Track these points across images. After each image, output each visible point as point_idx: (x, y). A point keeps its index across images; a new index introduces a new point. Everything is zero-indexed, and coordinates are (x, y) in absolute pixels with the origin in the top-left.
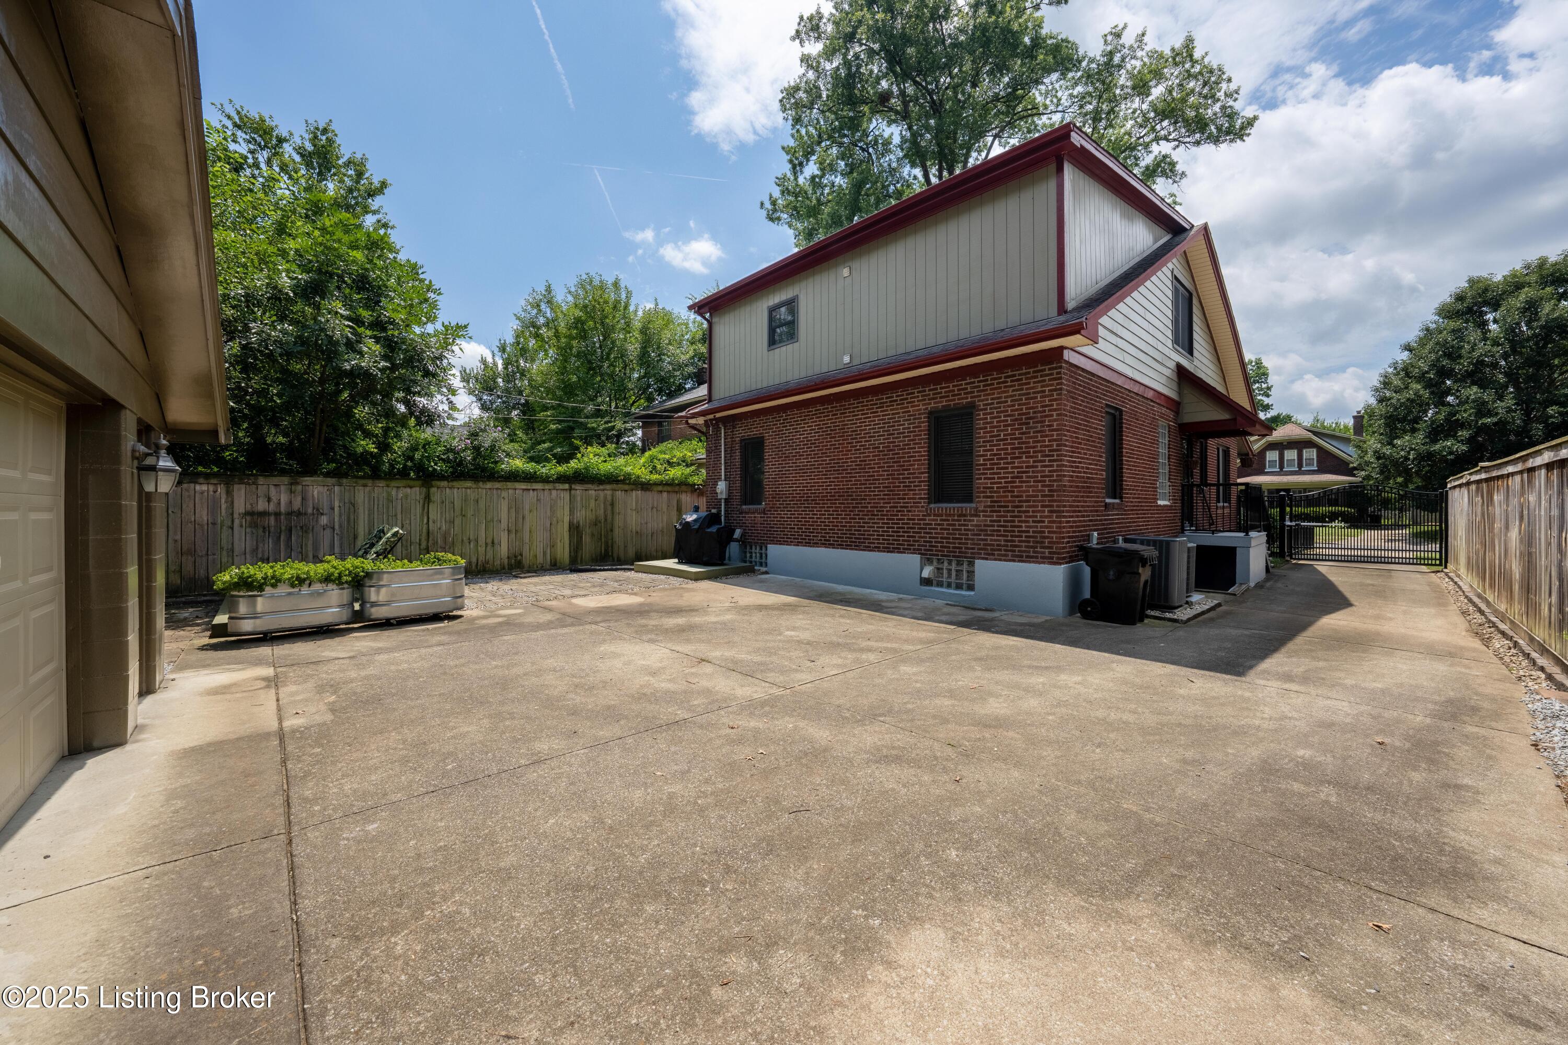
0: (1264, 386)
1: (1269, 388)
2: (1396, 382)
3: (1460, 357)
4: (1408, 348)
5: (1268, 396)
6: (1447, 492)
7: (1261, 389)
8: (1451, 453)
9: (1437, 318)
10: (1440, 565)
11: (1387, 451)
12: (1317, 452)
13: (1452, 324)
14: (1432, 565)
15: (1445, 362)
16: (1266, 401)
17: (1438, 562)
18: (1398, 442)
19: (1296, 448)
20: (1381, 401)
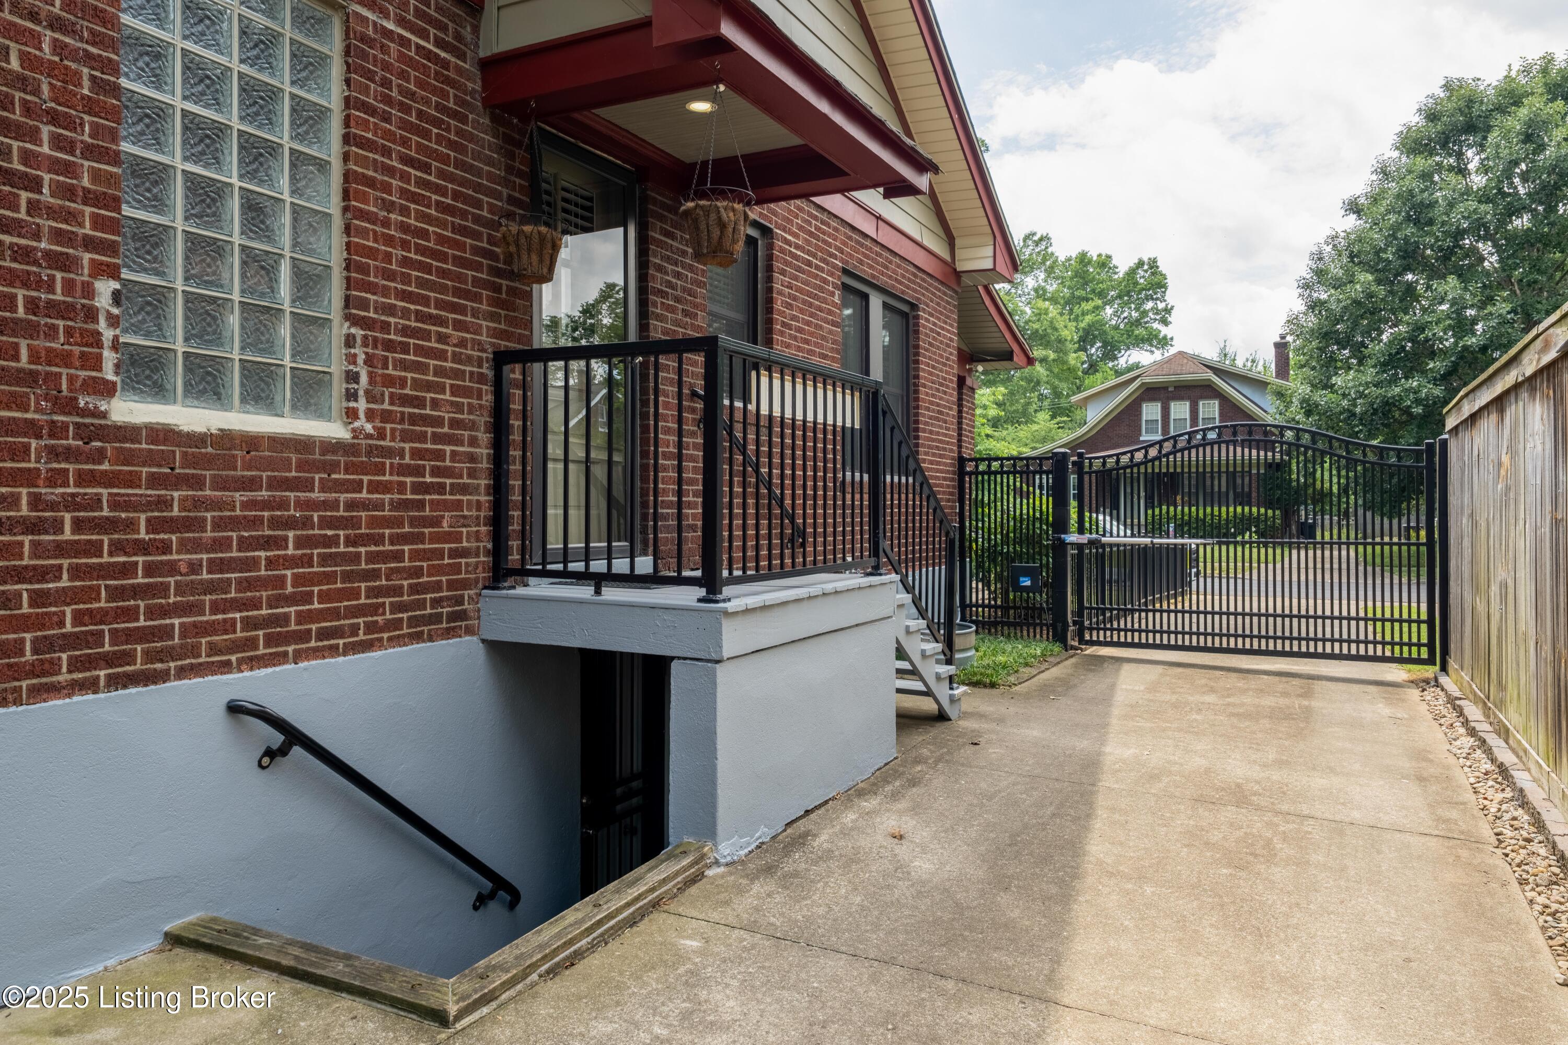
0: (1161, 306)
1: (1168, 311)
2: (1336, 271)
3: (1431, 222)
4: (1354, 207)
5: (1165, 322)
6: (1444, 443)
7: (1157, 312)
8: (1418, 401)
9: (1396, 154)
10: (1431, 661)
11: (1322, 398)
12: (1220, 405)
13: (1421, 163)
14: (1410, 661)
15: (1410, 230)
16: (1164, 331)
17: (1424, 654)
18: (1338, 381)
19: (1189, 398)
20: (1314, 306)
